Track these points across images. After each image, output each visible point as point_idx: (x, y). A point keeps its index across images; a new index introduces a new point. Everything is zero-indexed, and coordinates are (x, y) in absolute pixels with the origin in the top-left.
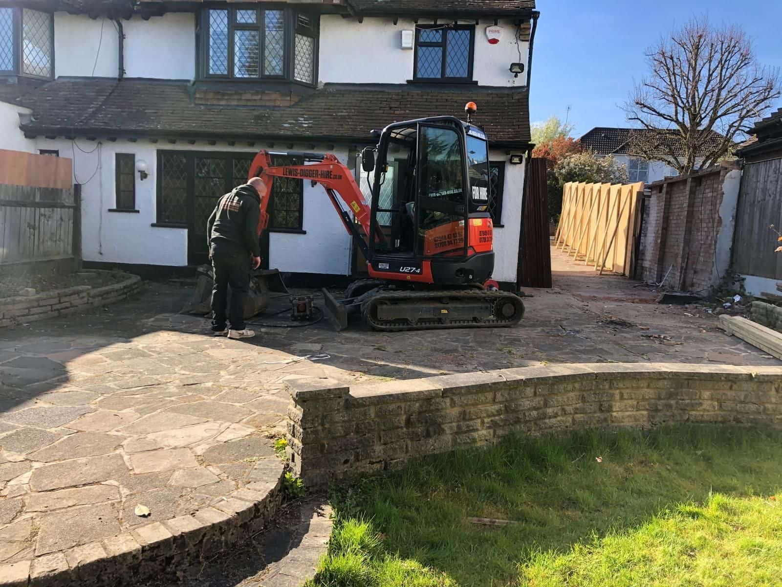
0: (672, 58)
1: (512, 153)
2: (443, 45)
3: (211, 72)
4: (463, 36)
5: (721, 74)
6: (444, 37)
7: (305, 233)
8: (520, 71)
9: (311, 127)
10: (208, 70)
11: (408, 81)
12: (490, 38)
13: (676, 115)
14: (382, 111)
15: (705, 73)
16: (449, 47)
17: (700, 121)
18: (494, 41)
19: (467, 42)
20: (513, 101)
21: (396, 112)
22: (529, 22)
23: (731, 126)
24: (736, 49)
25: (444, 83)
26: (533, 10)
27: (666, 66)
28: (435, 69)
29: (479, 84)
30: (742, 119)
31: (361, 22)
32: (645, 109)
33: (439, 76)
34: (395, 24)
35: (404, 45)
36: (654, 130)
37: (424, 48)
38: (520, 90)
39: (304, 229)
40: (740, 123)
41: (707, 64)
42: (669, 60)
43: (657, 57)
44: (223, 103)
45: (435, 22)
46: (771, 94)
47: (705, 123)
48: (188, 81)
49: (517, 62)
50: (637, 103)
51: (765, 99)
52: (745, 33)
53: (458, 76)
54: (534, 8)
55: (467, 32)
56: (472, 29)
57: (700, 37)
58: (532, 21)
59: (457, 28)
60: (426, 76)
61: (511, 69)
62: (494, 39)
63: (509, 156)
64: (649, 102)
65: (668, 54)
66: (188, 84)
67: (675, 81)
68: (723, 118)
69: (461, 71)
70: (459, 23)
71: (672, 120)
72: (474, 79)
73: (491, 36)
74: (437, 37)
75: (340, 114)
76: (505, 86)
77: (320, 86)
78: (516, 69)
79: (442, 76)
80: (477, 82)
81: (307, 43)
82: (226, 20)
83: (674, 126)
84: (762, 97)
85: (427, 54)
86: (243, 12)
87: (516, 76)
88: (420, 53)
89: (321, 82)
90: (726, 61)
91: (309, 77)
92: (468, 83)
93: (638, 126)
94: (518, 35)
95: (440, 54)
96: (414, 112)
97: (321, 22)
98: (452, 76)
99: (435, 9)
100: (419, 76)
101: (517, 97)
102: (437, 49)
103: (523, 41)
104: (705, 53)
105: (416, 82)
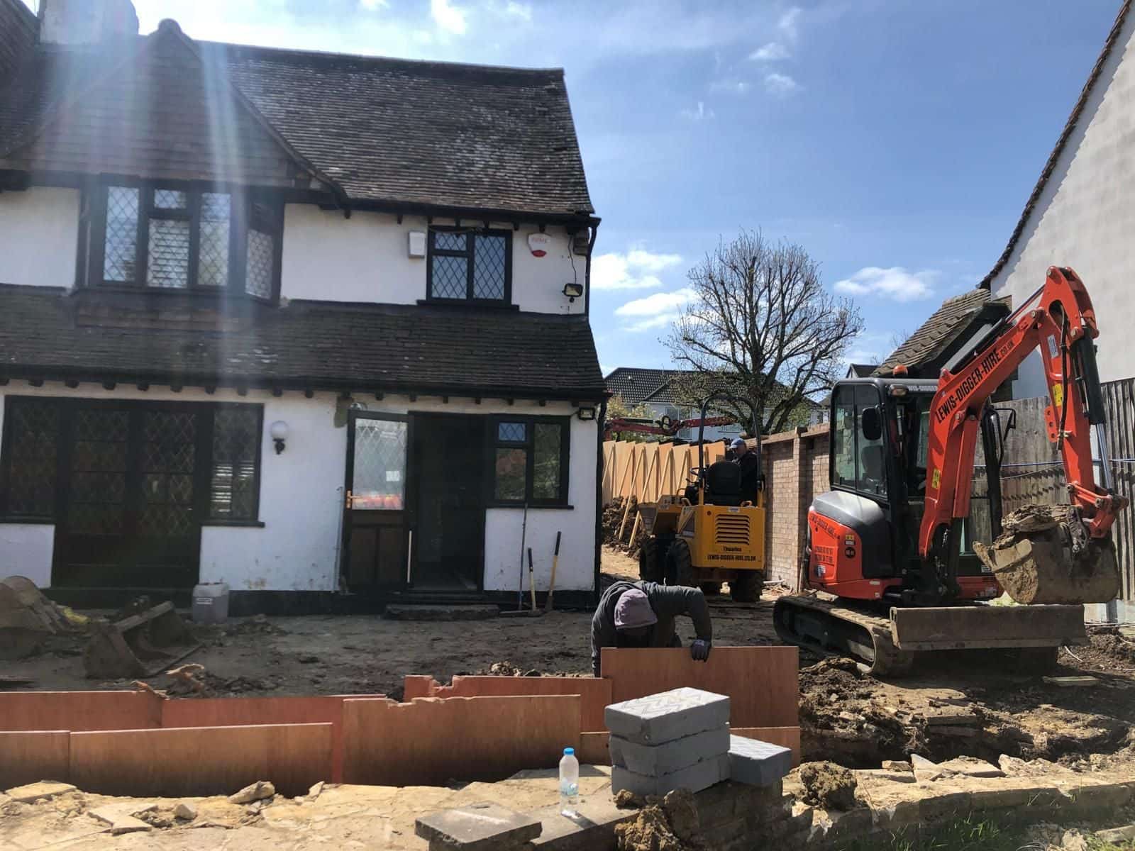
0: (722, 283)
1: (582, 404)
2: (469, 254)
3: (107, 277)
4: (497, 245)
5: (783, 304)
6: (470, 245)
7: (262, 525)
8: (577, 294)
9: (276, 364)
10: (102, 274)
11: (419, 302)
12: (534, 249)
13: (734, 354)
14: (385, 343)
15: (763, 303)
16: (477, 259)
17: (764, 363)
18: (539, 254)
19: (501, 253)
20: (571, 334)
21: (406, 345)
22: (587, 230)
23: (800, 370)
24: (799, 275)
25: (472, 306)
26: (591, 215)
27: (716, 292)
28: (458, 286)
29: (522, 309)
30: (814, 360)
31: (348, 216)
32: (696, 346)
33: (463, 296)
34: (400, 222)
35: (413, 253)
36: (707, 372)
37: (441, 258)
38: (576, 320)
39: (261, 519)
40: (813, 366)
41: (766, 292)
42: (719, 287)
43: (704, 282)
44: (126, 325)
45: (458, 223)
46: (846, 331)
47: (769, 366)
48: (62, 289)
49: (572, 282)
50: (686, 339)
51: (838, 338)
52: (807, 257)
53: (491, 297)
54: (593, 212)
55: (502, 239)
56: (508, 236)
57: (755, 259)
58: (590, 229)
59: (487, 233)
60: (444, 295)
61: (564, 292)
62: (540, 251)
63: (577, 409)
64: (700, 337)
65: (717, 278)
66: (63, 294)
67: (730, 313)
68: (790, 359)
69: (495, 291)
70: (492, 226)
71: (730, 361)
72: (514, 302)
73: (536, 247)
74: (460, 243)
75: (319, 345)
76: (557, 313)
77: (284, 304)
78: (572, 292)
79: (467, 296)
80: (518, 306)
81: (265, 243)
82: (136, 203)
83: (731, 368)
84: (835, 334)
85: (446, 265)
86: (164, 192)
87: (572, 300)
88: (436, 264)
89: (285, 298)
90: (787, 290)
91: (266, 290)
92: (505, 307)
93: (689, 367)
94: (572, 247)
95: (464, 267)
96: (433, 346)
97: (286, 214)
98: (482, 296)
99: (457, 205)
100: (435, 295)
101: (577, 330)
102: (459, 260)
103: (579, 254)
104: (761, 279)
105: (430, 304)
